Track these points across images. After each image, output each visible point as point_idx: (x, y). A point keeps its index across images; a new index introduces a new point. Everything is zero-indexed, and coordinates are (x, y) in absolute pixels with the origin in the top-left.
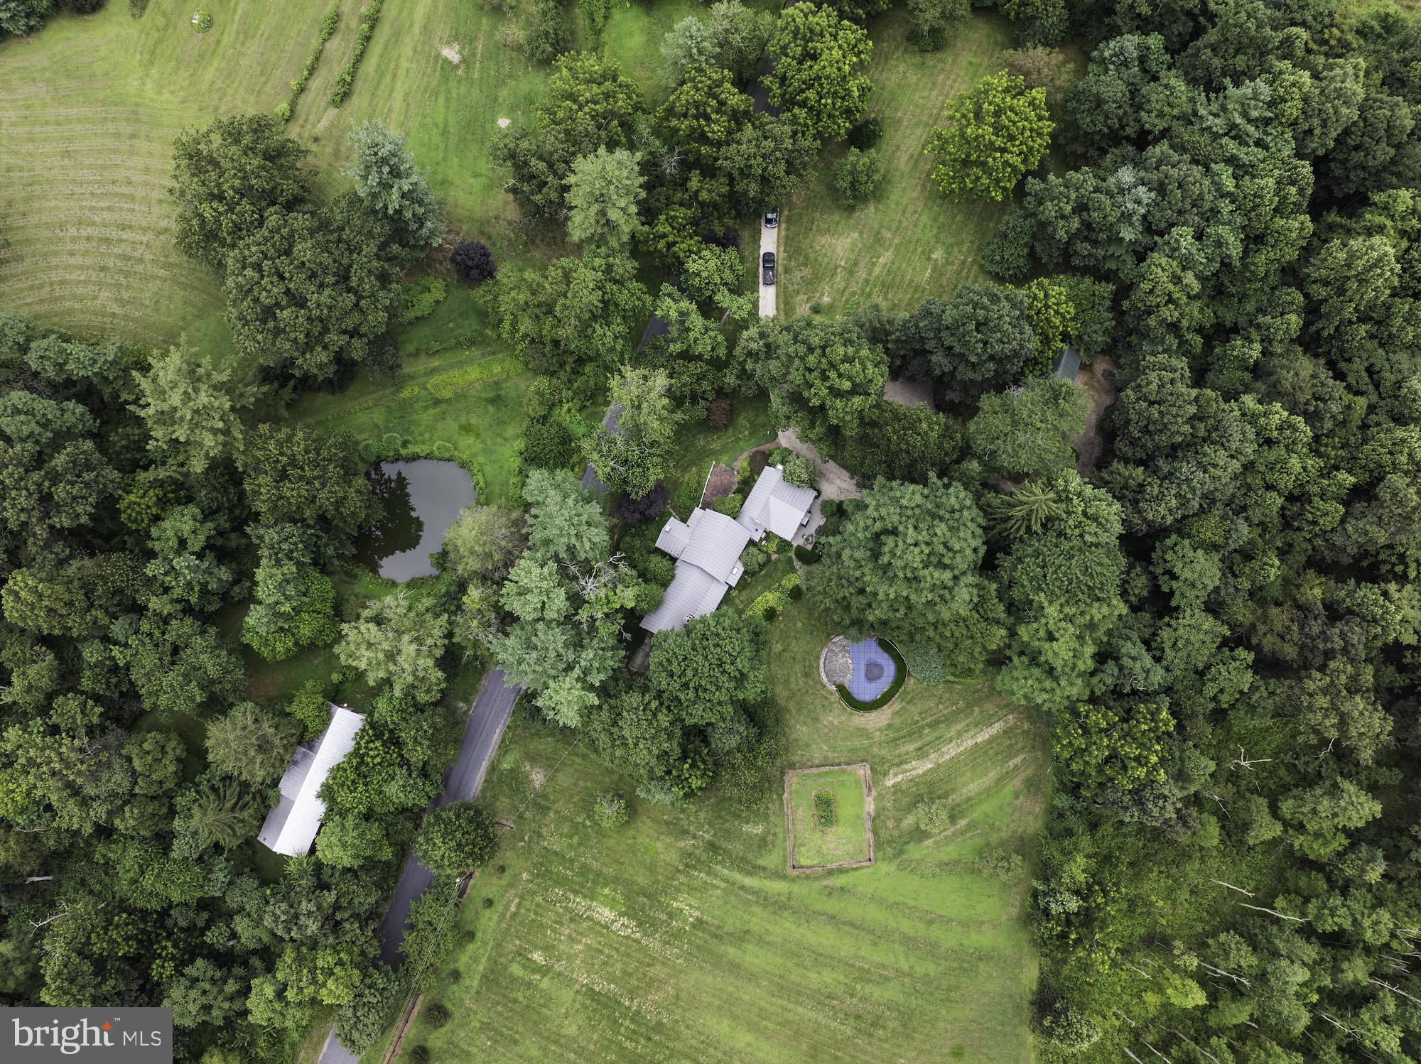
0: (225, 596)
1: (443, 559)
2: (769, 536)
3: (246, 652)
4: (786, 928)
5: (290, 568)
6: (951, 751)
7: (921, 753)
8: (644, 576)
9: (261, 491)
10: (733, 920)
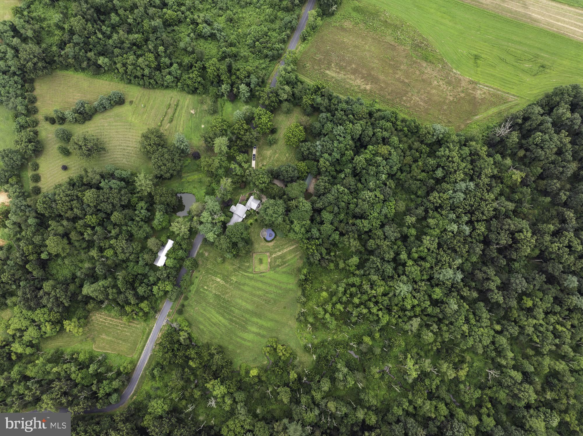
0: (148, 218)
1: (189, 213)
2: (252, 209)
3: (152, 228)
4: (252, 283)
5: (162, 213)
6: (285, 251)
7: (279, 251)
8: (227, 216)
9: (157, 199)
10: (243, 281)
